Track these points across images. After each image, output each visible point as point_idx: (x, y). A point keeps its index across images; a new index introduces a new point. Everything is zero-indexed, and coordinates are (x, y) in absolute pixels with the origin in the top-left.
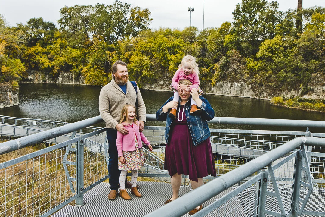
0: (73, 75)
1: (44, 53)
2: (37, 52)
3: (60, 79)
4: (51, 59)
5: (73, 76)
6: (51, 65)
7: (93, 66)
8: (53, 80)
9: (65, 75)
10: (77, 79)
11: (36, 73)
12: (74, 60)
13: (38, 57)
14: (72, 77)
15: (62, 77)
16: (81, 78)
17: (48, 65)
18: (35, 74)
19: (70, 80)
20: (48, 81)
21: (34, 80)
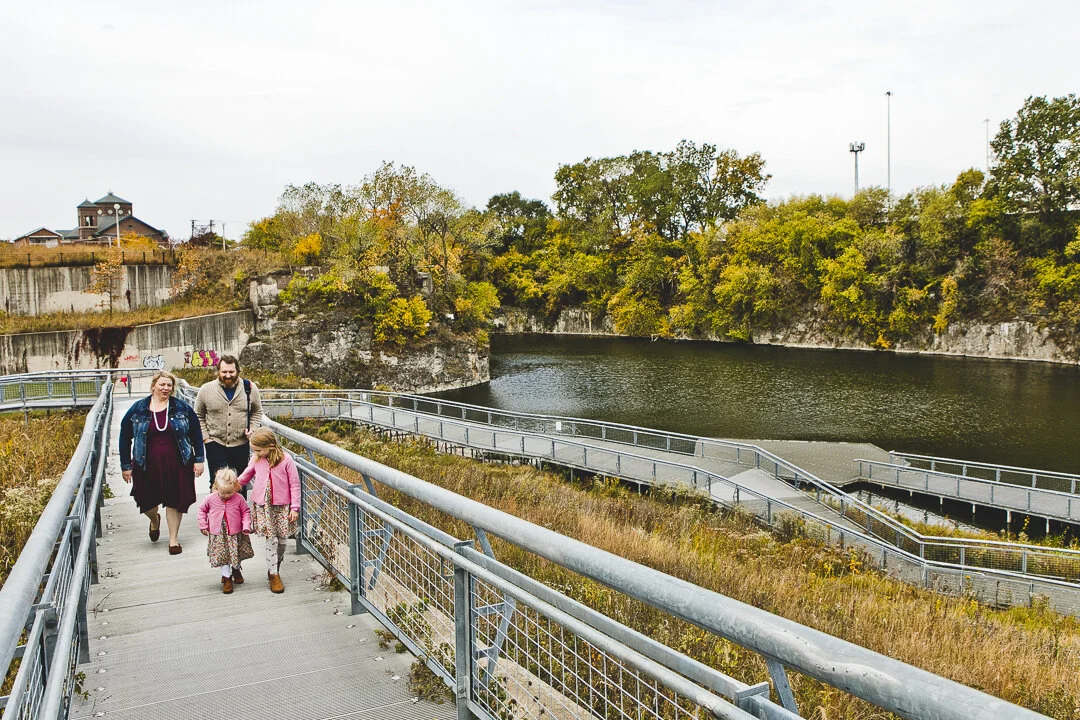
0: (590, 314)
1: (525, 267)
2: (510, 265)
3: (562, 323)
4: (541, 280)
5: (589, 316)
6: (540, 294)
7: (634, 293)
8: (545, 326)
9: (571, 314)
10: (598, 322)
11: (510, 311)
12: (591, 279)
13: (514, 277)
14: (586, 319)
15: (565, 320)
16: (608, 321)
17: (535, 294)
18: (509, 315)
19: (583, 325)
20: (535, 329)
21: (505, 327)
